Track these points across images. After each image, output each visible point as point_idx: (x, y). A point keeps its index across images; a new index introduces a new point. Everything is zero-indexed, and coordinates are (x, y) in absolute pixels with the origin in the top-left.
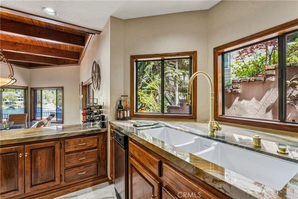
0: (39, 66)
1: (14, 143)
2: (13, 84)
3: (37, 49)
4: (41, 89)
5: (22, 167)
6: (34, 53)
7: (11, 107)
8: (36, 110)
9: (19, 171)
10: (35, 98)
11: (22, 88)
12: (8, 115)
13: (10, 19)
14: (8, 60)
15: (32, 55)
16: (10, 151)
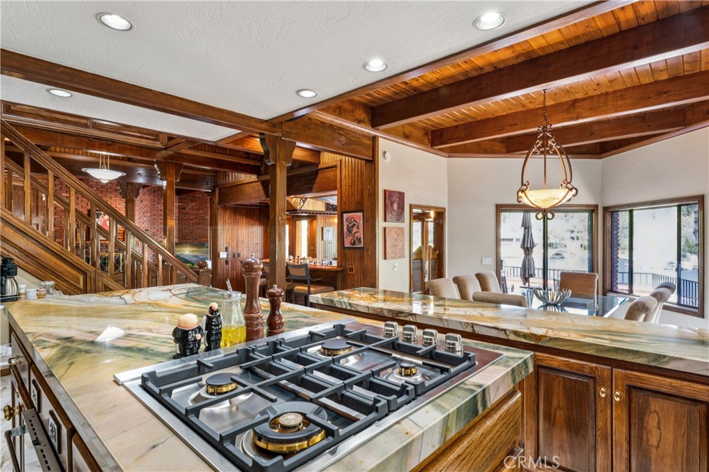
0: (625, 146)
1: (587, 353)
2: (569, 200)
3: (623, 99)
4: (630, 208)
5: (606, 425)
6: (616, 111)
7: (557, 254)
8: (617, 266)
9: (598, 433)
10: (615, 232)
11: (584, 208)
12: (560, 272)
13: (567, 46)
14: (563, 146)
15: (608, 121)
16: (579, 370)
